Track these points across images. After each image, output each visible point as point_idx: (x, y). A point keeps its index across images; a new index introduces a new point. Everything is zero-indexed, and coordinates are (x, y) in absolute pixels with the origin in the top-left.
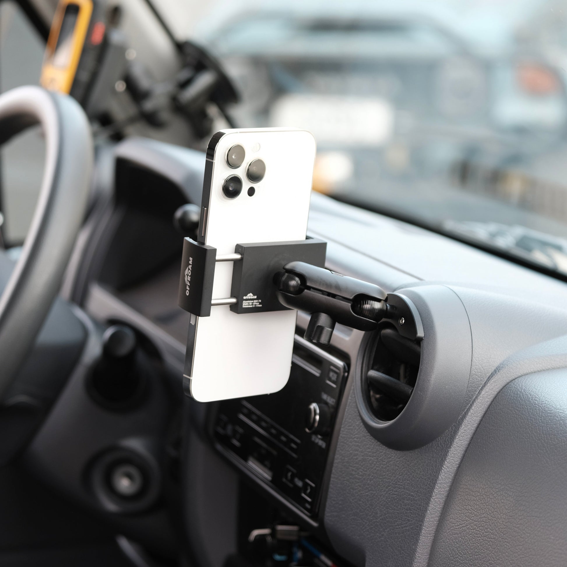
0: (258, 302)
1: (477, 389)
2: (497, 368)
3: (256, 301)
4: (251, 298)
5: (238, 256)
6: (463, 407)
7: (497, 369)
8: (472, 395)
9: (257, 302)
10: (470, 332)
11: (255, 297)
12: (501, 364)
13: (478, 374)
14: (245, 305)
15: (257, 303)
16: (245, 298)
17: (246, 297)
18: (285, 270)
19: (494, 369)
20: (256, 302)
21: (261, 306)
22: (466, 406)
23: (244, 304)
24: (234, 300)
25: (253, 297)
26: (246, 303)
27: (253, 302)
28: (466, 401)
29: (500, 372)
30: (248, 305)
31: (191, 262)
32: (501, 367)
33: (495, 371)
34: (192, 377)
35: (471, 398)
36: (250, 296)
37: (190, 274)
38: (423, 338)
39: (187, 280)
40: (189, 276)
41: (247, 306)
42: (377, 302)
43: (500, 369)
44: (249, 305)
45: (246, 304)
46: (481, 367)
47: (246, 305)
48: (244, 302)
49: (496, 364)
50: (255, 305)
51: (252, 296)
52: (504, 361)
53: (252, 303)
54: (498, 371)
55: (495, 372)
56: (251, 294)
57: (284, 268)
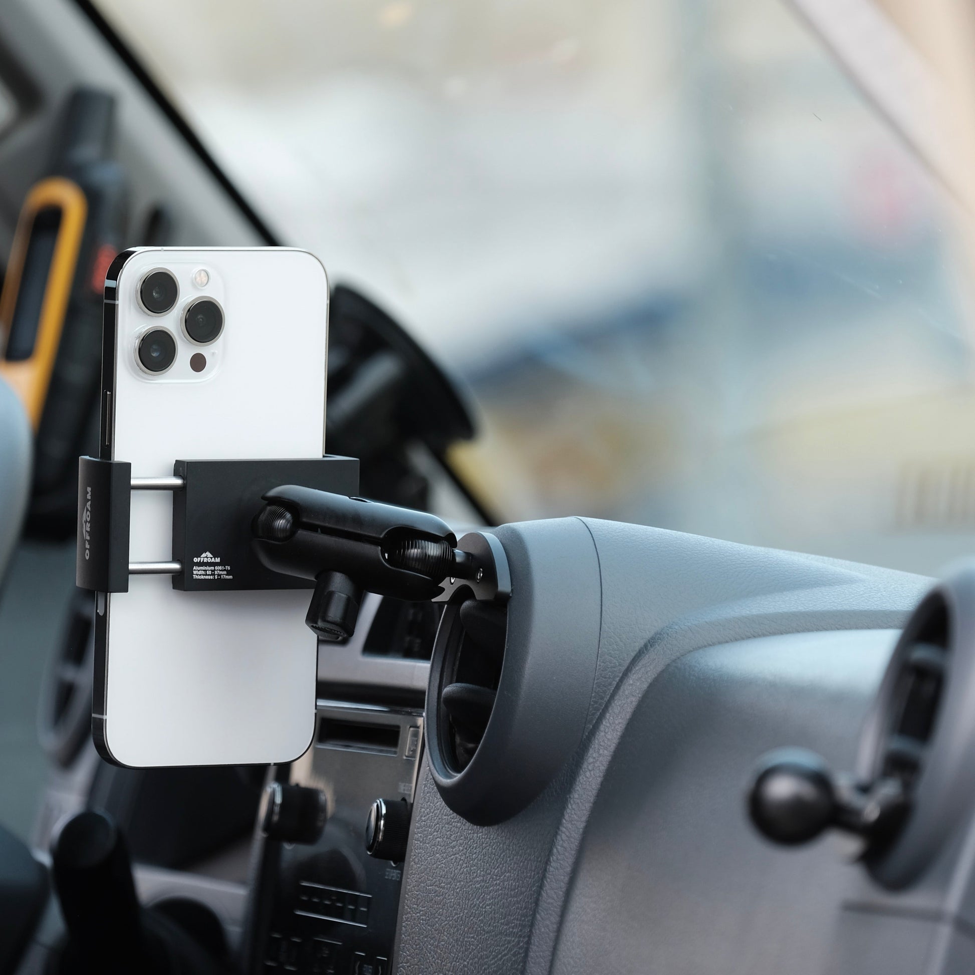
0: (225, 570)
1: (614, 680)
2: (649, 641)
3: (220, 568)
4: (209, 561)
5: (178, 482)
6: (590, 715)
7: (650, 643)
8: (604, 692)
9: (222, 570)
10: (599, 581)
11: (218, 560)
12: (656, 634)
13: (613, 652)
14: (197, 575)
15: (221, 572)
16: (195, 560)
17: (199, 559)
18: (267, 502)
19: (643, 644)
20: (220, 570)
21: (231, 577)
22: (593, 714)
23: (195, 572)
24: (176, 566)
25: (213, 559)
26: (199, 571)
27: (215, 570)
28: (593, 705)
29: (655, 647)
30: (203, 575)
31: (89, 497)
32: (656, 638)
33: (646, 646)
34: (106, 715)
35: (602, 698)
36: (207, 557)
37: (89, 519)
38: (511, 595)
39: (86, 531)
40: (87, 523)
41: (202, 577)
42: (432, 544)
43: (654, 642)
44: (206, 575)
45: (200, 573)
46: (618, 640)
47: (200, 575)
48: (195, 568)
49: (648, 635)
50: (219, 575)
51: (211, 558)
52: (664, 628)
53: (212, 571)
54: (651, 646)
55: (645, 648)
56: (209, 554)
57: (264, 498)
